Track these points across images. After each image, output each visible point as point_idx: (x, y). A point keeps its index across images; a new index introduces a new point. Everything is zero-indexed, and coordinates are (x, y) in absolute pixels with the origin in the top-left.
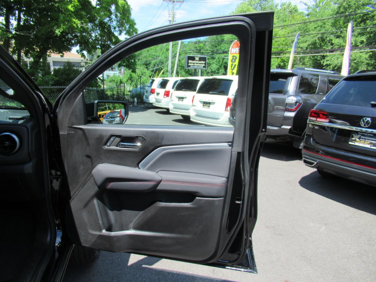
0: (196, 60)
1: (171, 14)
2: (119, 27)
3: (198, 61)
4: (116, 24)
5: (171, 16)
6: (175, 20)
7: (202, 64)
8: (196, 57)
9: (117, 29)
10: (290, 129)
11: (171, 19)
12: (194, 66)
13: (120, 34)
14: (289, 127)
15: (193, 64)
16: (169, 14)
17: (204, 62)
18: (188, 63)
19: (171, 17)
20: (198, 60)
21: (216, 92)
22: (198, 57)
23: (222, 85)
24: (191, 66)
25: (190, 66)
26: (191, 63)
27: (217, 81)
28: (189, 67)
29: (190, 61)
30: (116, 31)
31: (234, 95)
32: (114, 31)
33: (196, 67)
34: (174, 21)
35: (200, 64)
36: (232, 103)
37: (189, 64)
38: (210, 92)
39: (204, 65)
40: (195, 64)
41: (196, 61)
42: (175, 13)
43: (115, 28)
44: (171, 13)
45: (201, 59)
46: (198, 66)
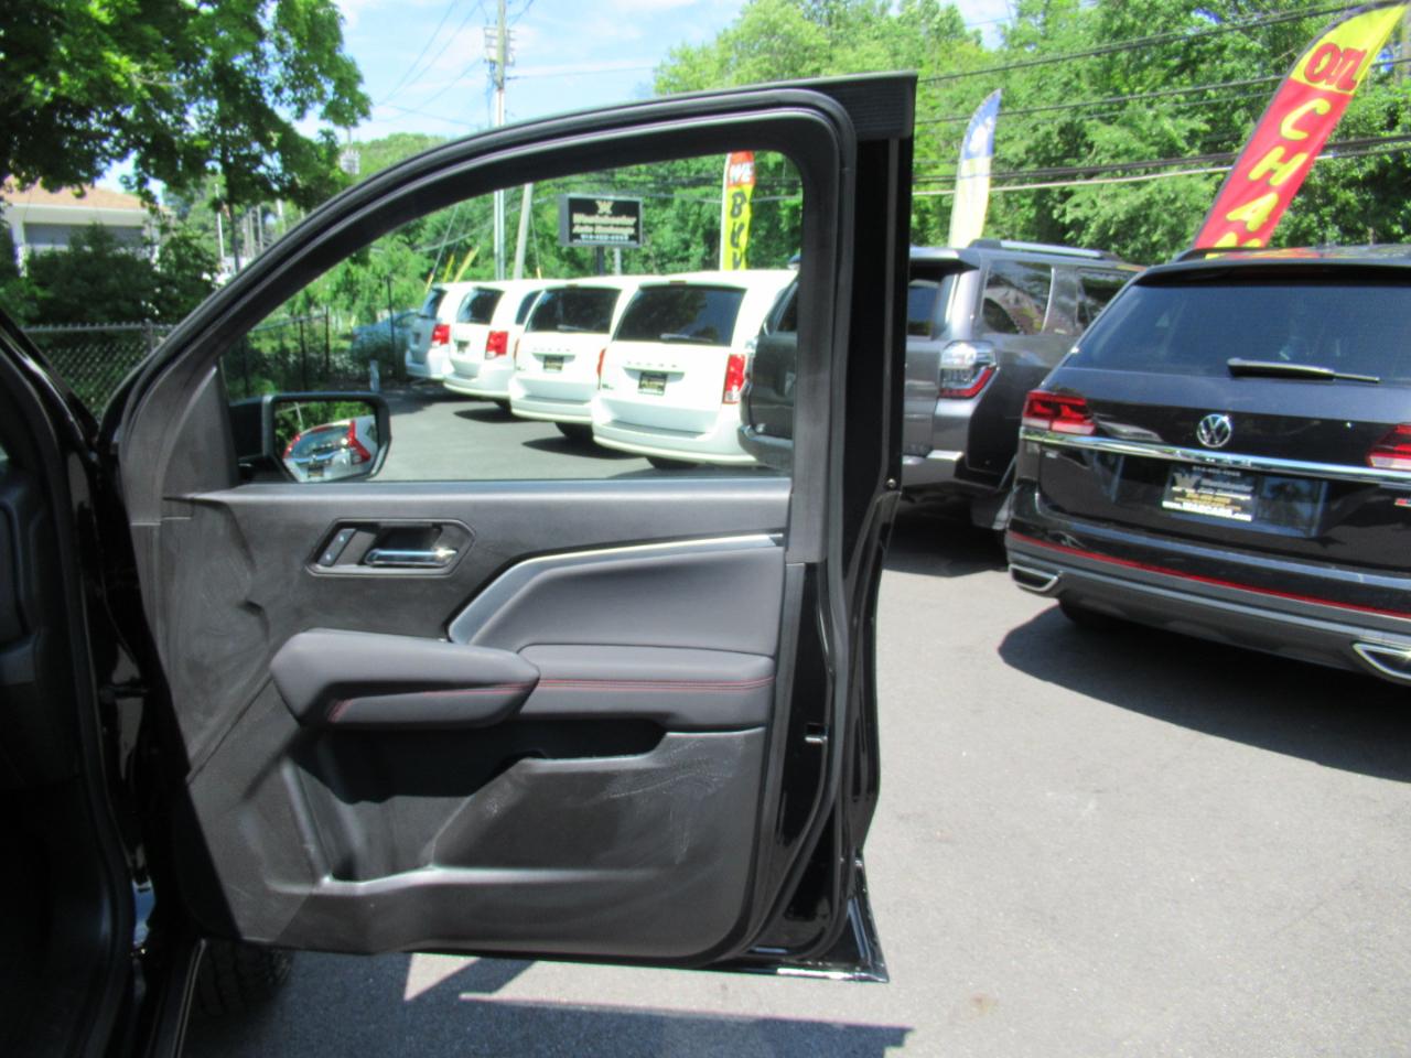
0: (600, 211)
1: (495, 38)
2: (294, 88)
4: (283, 75)
5: (495, 42)
6: (510, 59)
7: (625, 226)
9: (287, 94)
10: (960, 462)
11: (494, 54)
12: (594, 234)
13: (301, 114)
14: (955, 456)
15: (590, 230)
16: (487, 36)
17: (631, 221)
18: (572, 225)
19: (494, 47)
20: (609, 212)
21: (686, 332)
23: (705, 306)
24: (583, 236)
25: (577, 236)
26: (582, 225)
27: (688, 293)
28: (576, 241)
29: (578, 218)
30: (282, 101)
31: (755, 342)
32: (275, 102)
33: (602, 240)
34: (506, 63)
35: (615, 226)
36: (748, 375)
37: (577, 230)
38: (664, 336)
39: (632, 231)
40: (599, 229)
41: (603, 214)
42: (509, 31)
43: (278, 91)
44: (496, 34)
45: (621, 209)
46: (610, 235)
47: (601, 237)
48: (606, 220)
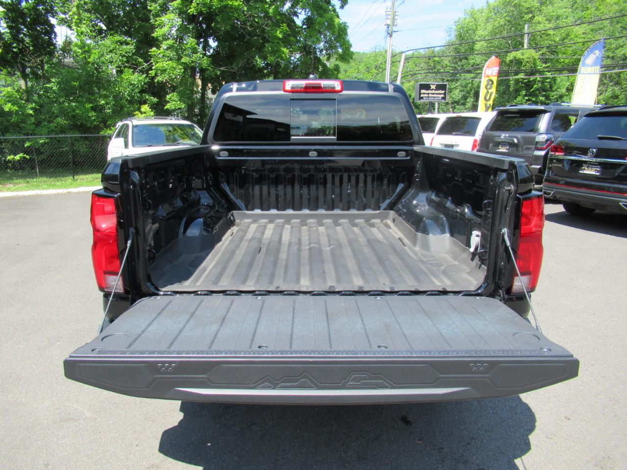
0: (431, 88)
1: (390, 15)
2: (327, 50)
3: (435, 90)
4: (324, 45)
5: (390, 17)
6: (396, 24)
7: (441, 94)
8: (432, 84)
9: (324, 52)
10: (540, 169)
11: (389, 22)
12: (428, 97)
13: (328, 59)
14: (539, 167)
15: (427, 95)
16: (386, 15)
17: (443, 92)
18: (420, 94)
19: (389, 19)
20: (434, 88)
21: (461, 132)
22: (434, 84)
23: (468, 124)
24: (424, 98)
25: (422, 98)
26: (424, 94)
27: (462, 120)
28: (421, 100)
29: (423, 91)
30: (322, 55)
31: (481, 134)
32: (320, 54)
33: (431, 100)
34: (394, 25)
35: (437, 94)
36: (479, 145)
37: (422, 95)
38: (453, 133)
39: (443, 96)
40: (430, 95)
41: (433, 89)
42: (395, 12)
43: (321, 51)
44: (390, 13)
45: (439, 87)
46: (434, 97)
47: (431, 98)
48: (433, 92)
